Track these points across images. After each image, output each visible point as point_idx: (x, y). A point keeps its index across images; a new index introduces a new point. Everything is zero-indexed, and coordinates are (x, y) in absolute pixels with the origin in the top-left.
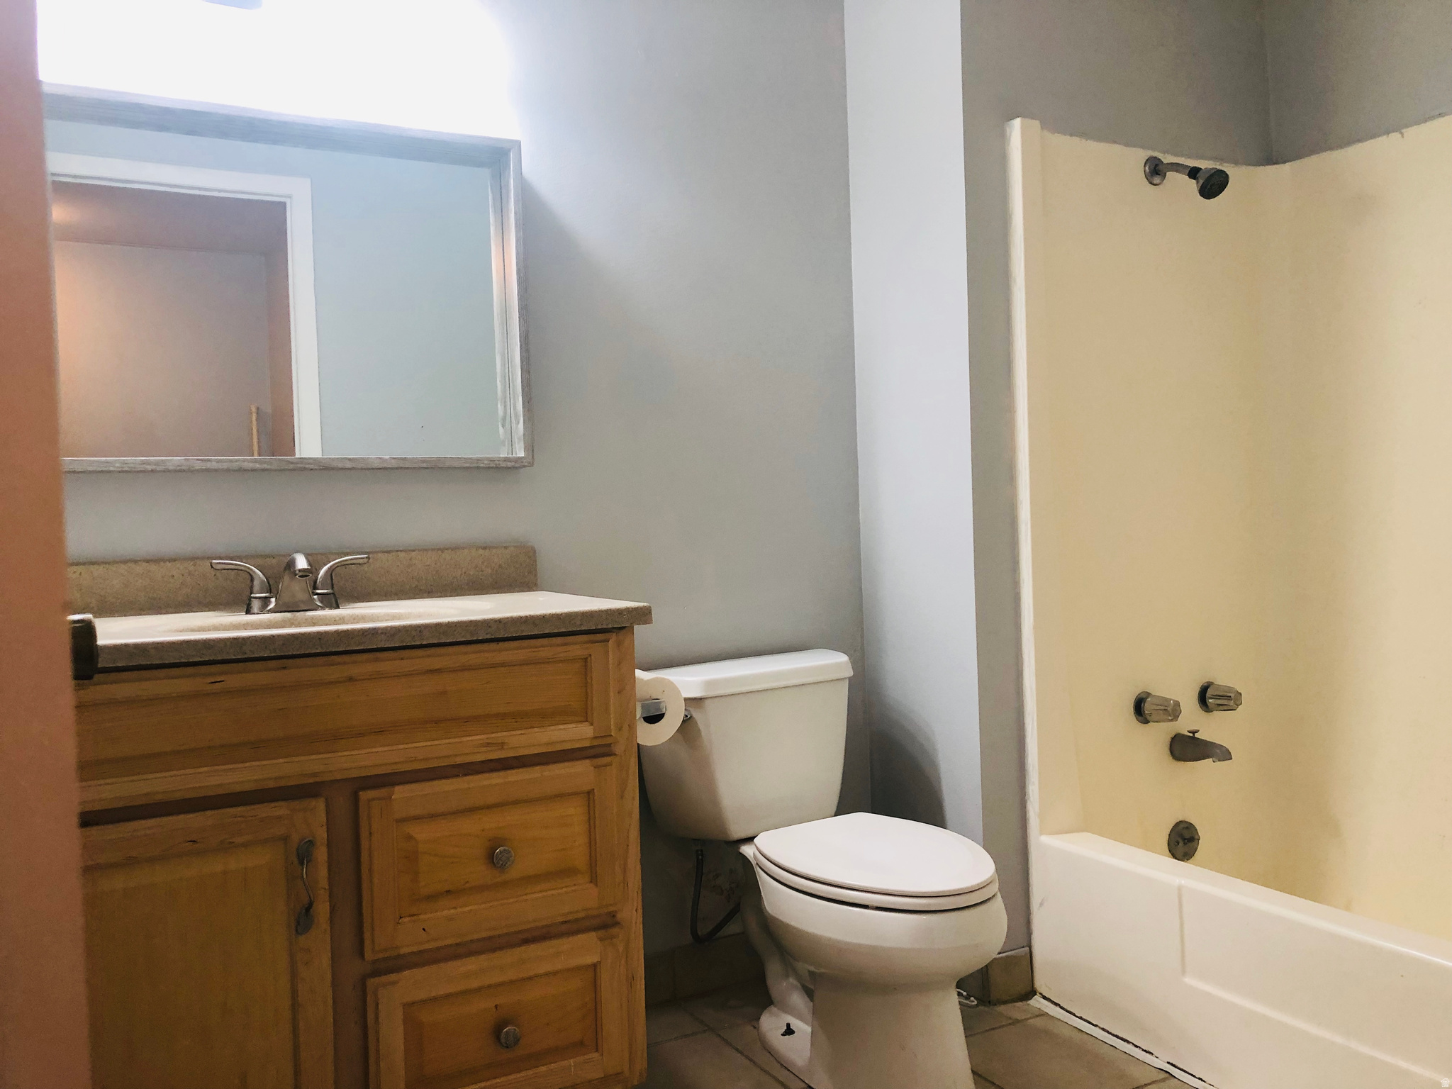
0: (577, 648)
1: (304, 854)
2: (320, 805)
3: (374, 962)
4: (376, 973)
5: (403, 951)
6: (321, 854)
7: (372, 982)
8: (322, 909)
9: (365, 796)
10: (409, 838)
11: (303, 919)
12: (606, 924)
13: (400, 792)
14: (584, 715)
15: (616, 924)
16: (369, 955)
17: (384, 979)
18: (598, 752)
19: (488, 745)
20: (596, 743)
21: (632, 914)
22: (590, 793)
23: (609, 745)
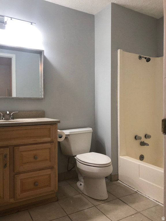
0: (49, 126)
1: (5, 156)
2: (8, 149)
4: (16, 174)
5: (20, 171)
6: (8, 156)
7: (15, 176)
8: (8, 165)
9: (15, 148)
10: (22, 154)
11: (5, 166)
12: (52, 168)
13: (21, 147)
14: (50, 137)
15: (54, 168)
16: (15, 172)
17: (16, 175)
18: (51, 142)
19: (34, 141)
21: (56, 167)
22: (50, 148)
23: (53, 141)
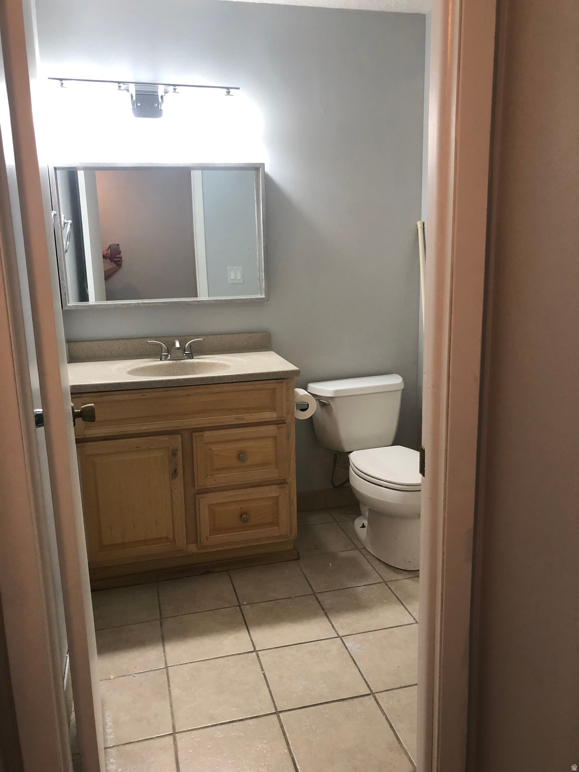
0: (271, 385)
1: (174, 454)
2: (179, 437)
3: (198, 490)
4: (198, 494)
5: (208, 487)
6: (180, 454)
7: (197, 496)
8: (180, 471)
9: (194, 434)
10: (210, 449)
11: (174, 473)
12: (282, 483)
13: (207, 434)
14: (273, 409)
15: (287, 483)
16: (196, 488)
17: (200, 496)
18: (279, 422)
19: (237, 419)
20: (279, 419)
21: (292, 480)
22: (275, 437)
23: (284, 420)
